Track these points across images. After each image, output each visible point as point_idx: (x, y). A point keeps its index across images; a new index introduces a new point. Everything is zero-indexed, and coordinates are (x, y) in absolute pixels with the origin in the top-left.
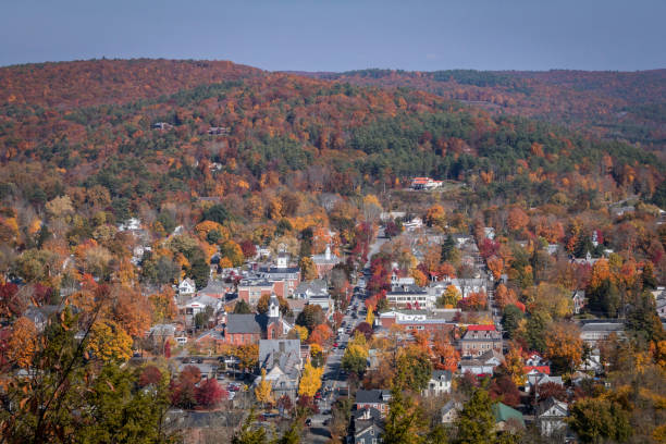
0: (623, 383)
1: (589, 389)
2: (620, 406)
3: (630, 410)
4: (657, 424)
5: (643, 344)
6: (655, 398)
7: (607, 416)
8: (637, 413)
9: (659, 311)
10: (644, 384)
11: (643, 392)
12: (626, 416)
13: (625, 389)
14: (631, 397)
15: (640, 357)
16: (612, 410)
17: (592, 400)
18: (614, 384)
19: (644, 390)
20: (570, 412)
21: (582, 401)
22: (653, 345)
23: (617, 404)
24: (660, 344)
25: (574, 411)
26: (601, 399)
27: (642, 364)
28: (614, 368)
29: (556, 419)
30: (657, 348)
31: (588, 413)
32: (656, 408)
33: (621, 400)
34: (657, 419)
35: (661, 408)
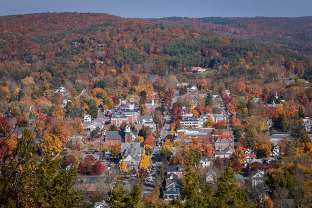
0: (290, 162)
1: (274, 165)
2: (289, 173)
3: (293, 174)
4: (306, 181)
5: (299, 144)
6: (305, 168)
7: (283, 177)
8: (296, 176)
9: (306, 128)
10: (300, 162)
11: (299, 166)
12: (292, 177)
13: (291, 164)
14: (294, 168)
15: (298, 150)
16: (285, 175)
17: (276, 170)
18: (286, 162)
19: (299, 165)
20: (265, 176)
21: (271, 171)
22: (304, 144)
23: (287, 172)
24: (307, 144)
25: (267, 175)
26: (280, 170)
27: (299, 153)
28: (286, 155)
29: (259, 178)
30: (306, 146)
31: (274, 176)
32: (305, 173)
33: (289, 170)
34: (306, 178)
35: (308, 173)
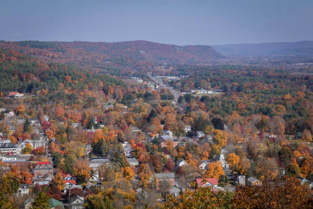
0: (109, 187)
1: (94, 190)
2: (108, 198)
3: (113, 199)
4: (125, 205)
5: (118, 169)
6: (124, 193)
7: (102, 202)
8: (116, 200)
9: (125, 153)
10: (119, 187)
11: (119, 191)
12: (111, 202)
13: (111, 189)
14: (114, 193)
15: (117, 174)
16: (105, 200)
17: (95, 195)
18: (105, 187)
19: (119, 189)
20: (85, 201)
21: (91, 196)
22: (123, 169)
23: (106, 197)
24: (126, 168)
25: (88, 201)
26: (99, 195)
27: (118, 178)
28: (105, 180)
29: (79, 205)
30: (125, 170)
31: (93, 202)
32: (125, 198)
33: (108, 195)
34: (125, 203)
35: (127, 198)
